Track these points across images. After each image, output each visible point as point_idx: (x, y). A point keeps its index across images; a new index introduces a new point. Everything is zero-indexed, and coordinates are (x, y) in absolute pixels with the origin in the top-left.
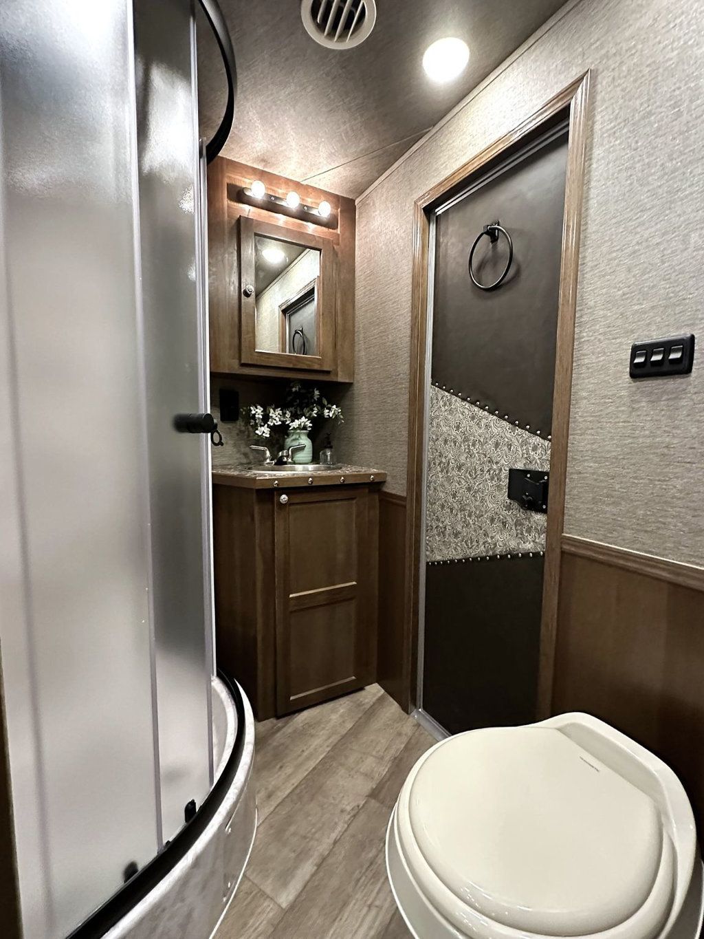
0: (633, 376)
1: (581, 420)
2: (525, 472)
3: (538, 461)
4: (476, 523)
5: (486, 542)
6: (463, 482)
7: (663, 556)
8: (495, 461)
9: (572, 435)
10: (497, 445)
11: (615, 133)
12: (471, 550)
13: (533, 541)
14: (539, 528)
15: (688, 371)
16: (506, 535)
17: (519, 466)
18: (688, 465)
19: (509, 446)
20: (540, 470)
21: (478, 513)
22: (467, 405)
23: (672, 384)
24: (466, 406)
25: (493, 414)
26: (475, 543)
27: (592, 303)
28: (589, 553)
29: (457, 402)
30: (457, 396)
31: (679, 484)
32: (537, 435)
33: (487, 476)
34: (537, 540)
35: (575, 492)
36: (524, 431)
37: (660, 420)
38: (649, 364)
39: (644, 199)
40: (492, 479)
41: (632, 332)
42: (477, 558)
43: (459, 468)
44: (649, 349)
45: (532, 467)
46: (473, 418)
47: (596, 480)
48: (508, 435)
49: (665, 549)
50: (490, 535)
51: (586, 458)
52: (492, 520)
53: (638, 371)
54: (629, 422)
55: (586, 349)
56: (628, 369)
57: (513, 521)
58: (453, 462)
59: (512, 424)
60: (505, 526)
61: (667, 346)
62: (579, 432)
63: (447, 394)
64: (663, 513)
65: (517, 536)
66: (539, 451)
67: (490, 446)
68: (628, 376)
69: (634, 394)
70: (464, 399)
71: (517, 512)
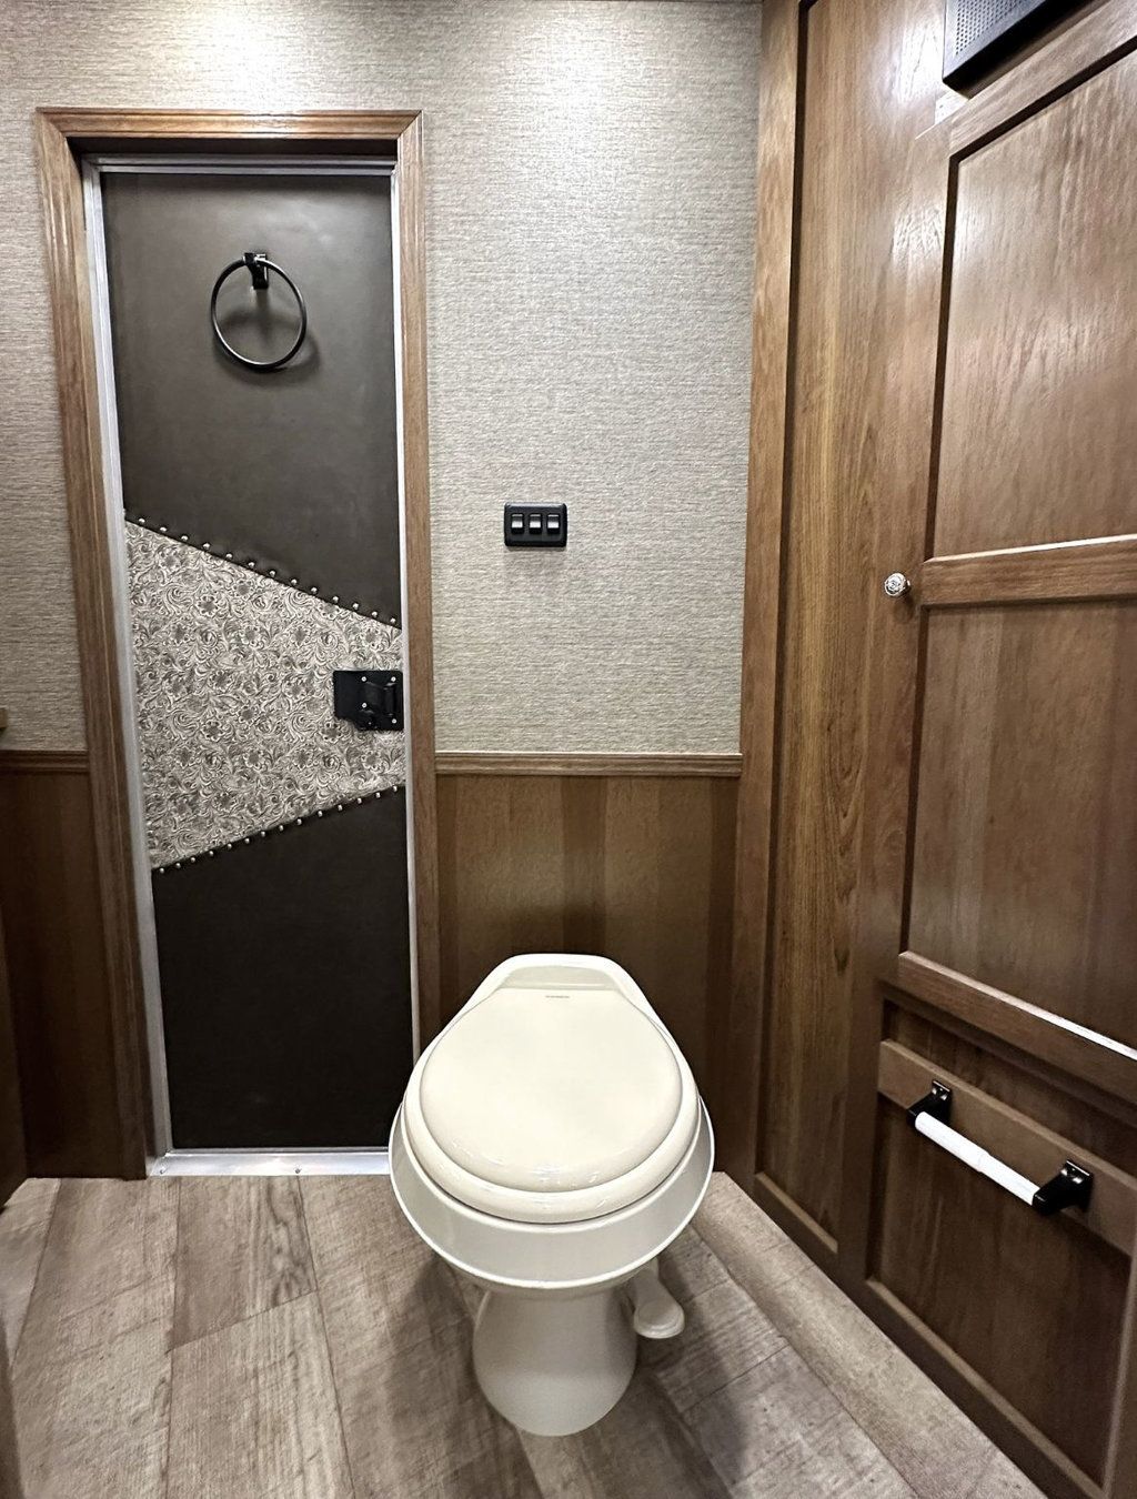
0: (509, 543)
1: (447, 595)
2: (357, 674)
3: (378, 657)
4: (270, 770)
5: (294, 796)
6: (231, 703)
7: (551, 750)
8: (298, 661)
9: (438, 615)
10: (300, 635)
11: (463, 222)
12: (263, 818)
13: (381, 775)
14: (388, 753)
15: (562, 544)
16: (331, 776)
17: (347, 665)
18: (570, 647)
19: (325, 637)
20: (382, 669)
21: (271, 752)
22: (227, 566)
23: (547, 556)
24: (225, 568)
25: (287, 583)
26: (270, 805)
27: (450, 441)
28: (474, 768)
29: (199, 560)
30: (200, 547)
31: (562, 666)
32: (373, 618)
33: (285, 688)
34: (387, 772)
35: (447, 692)
36: (349, 612)
37: (539, 598)
38: (527, 531)
39: (504, 329)
40: (296, 691)
41: (504, 489)
42: (278, 827)
43: (221, 680)
44: (526, 513)
45: (369, 666)
46: (243, 590)
47: (474, 672)
48: (321, 619)
49: (555, 741)
50: (301, 783)
51: (459, 646)
52: (302, 758)
53: (515, 538)
54: (507, 599)
55: (446, 500)
56: (502, 535)
57: (342, 752)
58: (202, 669)
59: (326, 601)
60: (329, 762)
61: (544, 514)
62: (446, 611)
63: (172, 542)
64: (551, 702)
65: (352, 772)
66: (378, 642)
67: (286, 637)
68: (503, 543)
69: (508, 566)
70: (216, 555)
71: (349, 736)
